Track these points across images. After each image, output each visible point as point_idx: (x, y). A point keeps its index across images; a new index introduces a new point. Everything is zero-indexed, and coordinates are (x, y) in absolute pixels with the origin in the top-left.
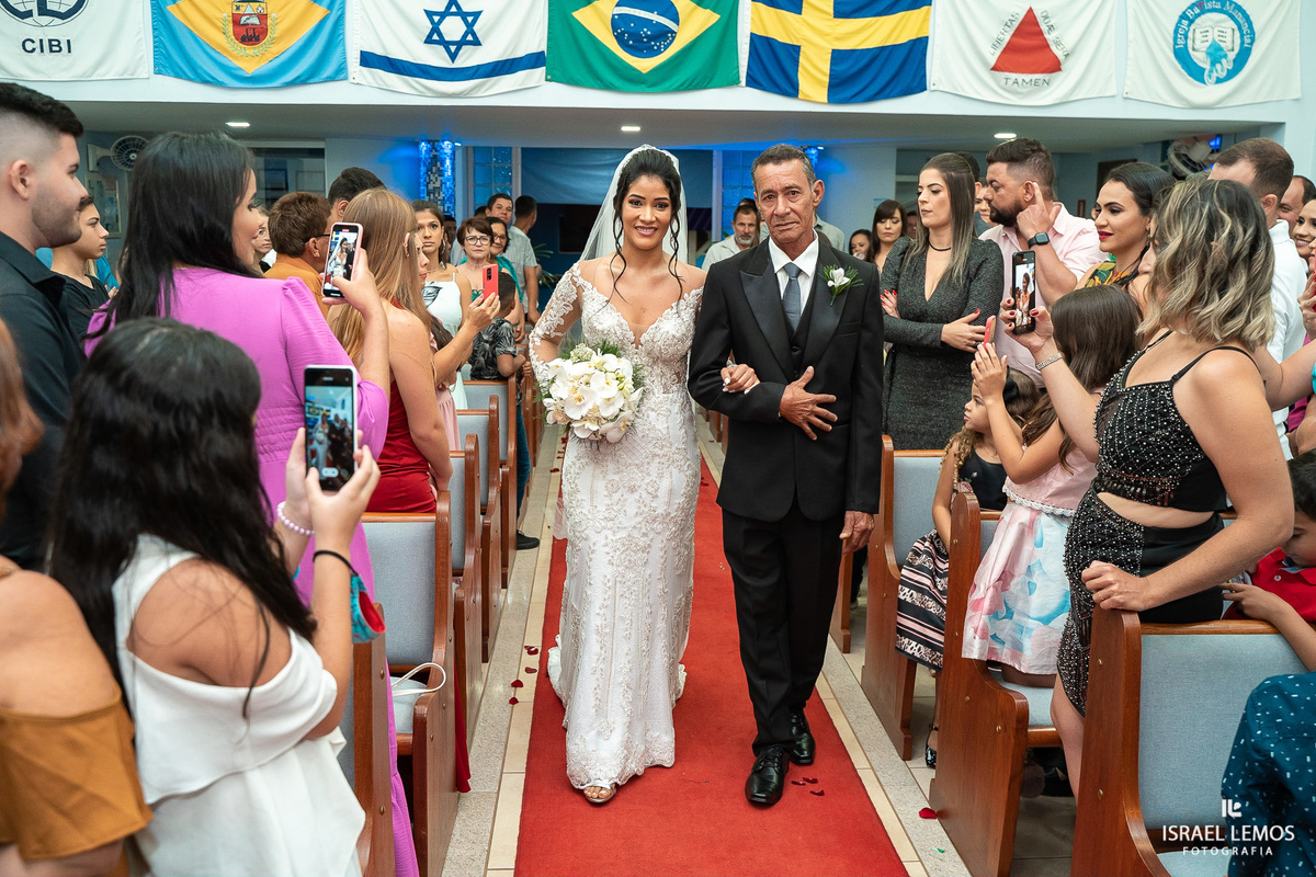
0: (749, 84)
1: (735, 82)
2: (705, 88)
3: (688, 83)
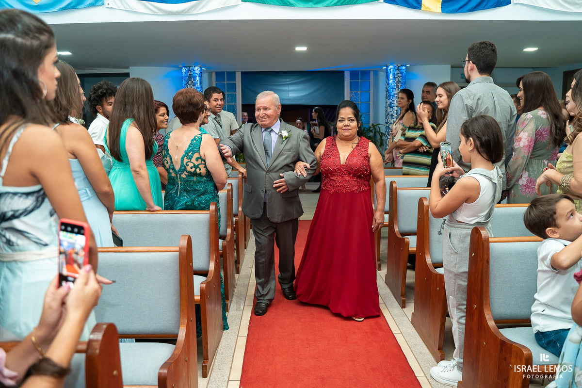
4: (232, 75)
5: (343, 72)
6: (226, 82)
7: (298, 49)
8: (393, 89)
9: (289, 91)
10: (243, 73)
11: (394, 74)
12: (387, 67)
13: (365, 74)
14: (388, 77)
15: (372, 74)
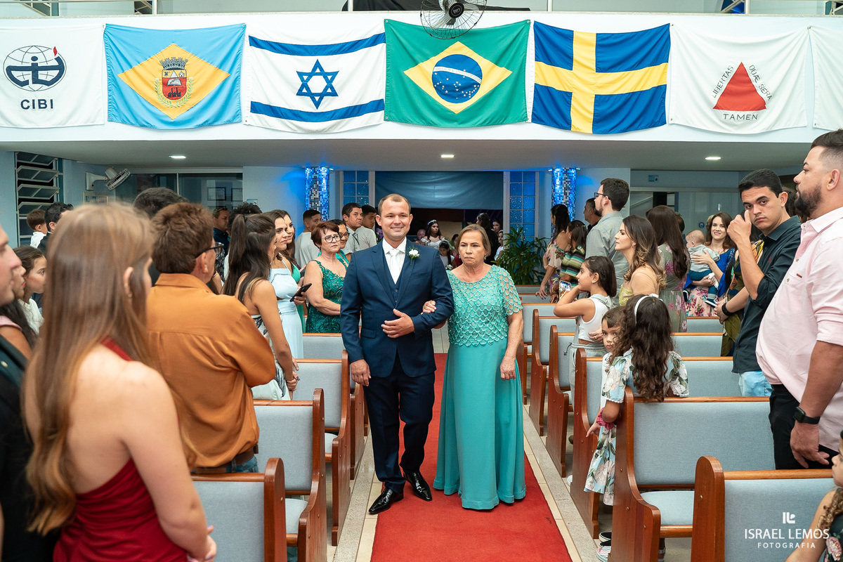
0: (534, 120)
1: (524, 119)
2: (502, 124)
3: (489, 120)
4: (363, 175)
5: (502, 173)
6: (356, 183)
7: (443, 156)
8: (560, 196)
9: (434, 191)
10: (377, 173)
11: (561, 179)
12: (553, 170)
13: (530, 175)
14: (554, 183)
15: (537, 176)
